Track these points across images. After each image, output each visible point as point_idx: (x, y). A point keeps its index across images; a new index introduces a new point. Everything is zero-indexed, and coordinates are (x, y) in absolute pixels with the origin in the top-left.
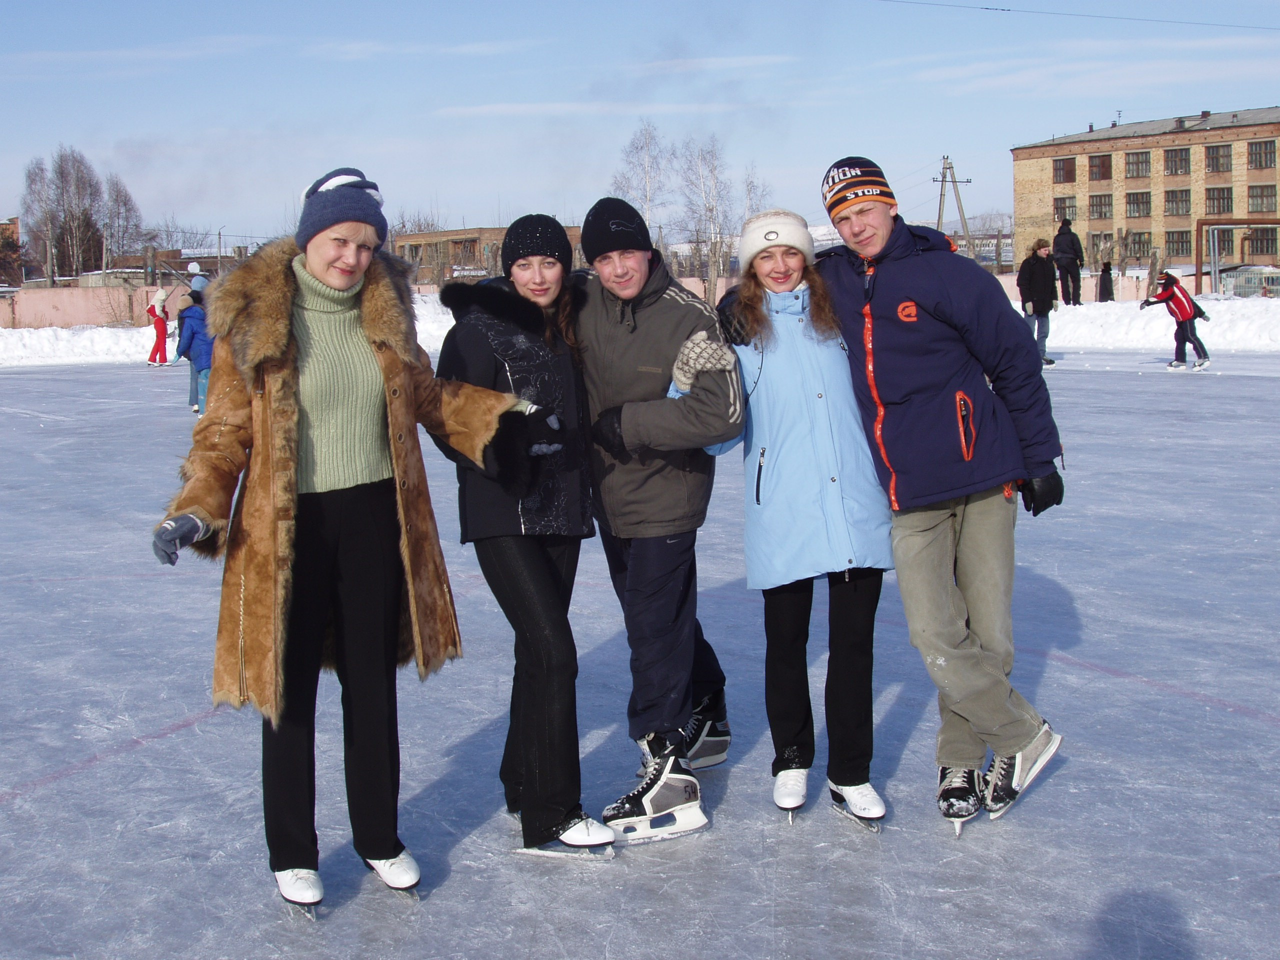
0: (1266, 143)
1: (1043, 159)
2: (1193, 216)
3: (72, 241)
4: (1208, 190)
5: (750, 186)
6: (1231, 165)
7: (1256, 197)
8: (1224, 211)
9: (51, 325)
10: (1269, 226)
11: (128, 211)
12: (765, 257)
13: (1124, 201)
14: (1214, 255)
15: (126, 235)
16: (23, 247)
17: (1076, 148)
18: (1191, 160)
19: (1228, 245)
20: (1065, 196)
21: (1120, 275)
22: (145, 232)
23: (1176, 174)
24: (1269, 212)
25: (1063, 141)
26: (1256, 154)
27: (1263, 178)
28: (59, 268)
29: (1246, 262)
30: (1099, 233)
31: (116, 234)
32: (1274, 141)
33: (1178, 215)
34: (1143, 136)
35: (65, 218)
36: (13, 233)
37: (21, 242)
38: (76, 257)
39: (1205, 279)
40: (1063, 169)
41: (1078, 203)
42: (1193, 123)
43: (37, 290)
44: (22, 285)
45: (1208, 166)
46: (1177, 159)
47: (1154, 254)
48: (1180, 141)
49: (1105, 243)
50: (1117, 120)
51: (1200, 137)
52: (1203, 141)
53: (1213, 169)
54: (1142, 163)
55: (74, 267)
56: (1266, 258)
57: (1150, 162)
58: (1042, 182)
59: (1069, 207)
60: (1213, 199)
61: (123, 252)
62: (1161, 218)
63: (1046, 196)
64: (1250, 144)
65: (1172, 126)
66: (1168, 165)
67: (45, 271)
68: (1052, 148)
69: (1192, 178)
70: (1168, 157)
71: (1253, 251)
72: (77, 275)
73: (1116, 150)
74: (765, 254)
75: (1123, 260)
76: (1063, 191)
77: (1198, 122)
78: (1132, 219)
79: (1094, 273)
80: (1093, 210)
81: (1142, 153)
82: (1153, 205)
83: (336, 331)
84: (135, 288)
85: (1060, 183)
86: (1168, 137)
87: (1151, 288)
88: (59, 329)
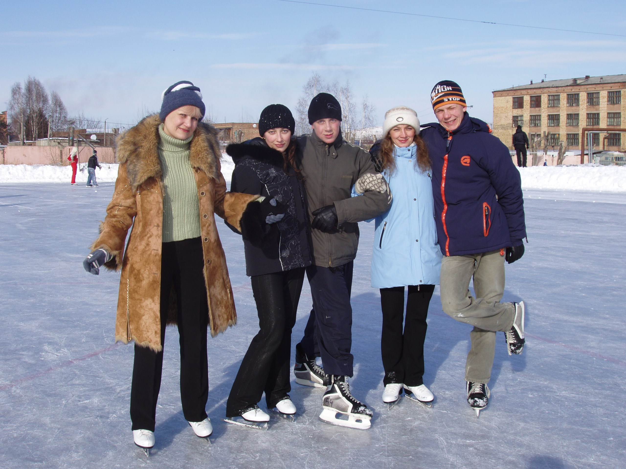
0: (616, 92)
1: (508, 97)
2: (580, 126)
3: (33, 123)
4: (588, 114)
5: (365, 106)
6: (599, 102)
7: (611, 118)
8: (595, 124)
9: (22, 164)
10: (617, 132)
11: (61, 109)
12: (396, 130)
13: (547, 118)
14: (590, 146)
15: (59, 121)
16: (9, 126)
17: (524, 92)
18: (580, 99)
19: (597, 141)
20: (518, 115)
21: (545, 154)
22: (69, 120)
23: (572, 106)
24: (617, 125)
25: (518, 88)
26: (611, 97)
27: (615, 109)
28: (26, 136)
29: (605, 149)
30: (534, 133)
31: (55, 121)
32: (620, 91)
33: (573, 126)
34: (557, 87)
35: (30, 112)
36: (4, 118)
37: (8, 123)
38: (34, 131)
39: (586, 157)
40: (517, 102)
41: (524, 119)
42: (581, 81)
43: (16, 147)
44: (8, 144)
45: (588, 102)
46: (573, 99)
47: (561, 144)
48: (575, 90)
49: (537, 138)
50: (544, 79)
51: (584, 88)
52: (586, 90)
53: (590, 104)
54: (556, 100)
55: (34, 136)
56: (615, 148)
57: (560, 100)
58: (507, 108)
59: (520, 121)
60: (590, 119)
61: (58, 130)
62: (565, 127)
63: (509, 114)
64: (609, 92)
65: (571, 82)
66: (569, 101)
67: (20, 138)
68: (512, 92)
69: (580, 108)
70: (569, 98)
71: (609, 144)
72: (35, 140)
73: (544, 93)
74: (396, 128)
75: (546, 147)
76: (517, 113)
77: (584, 81)
78: (551, 127)
79: (532, 153)
80: (532, 122)
81: (556, 95)
82: (561, 121)
83: (177, 162)
84: (63, 147)
85: (516, 108)
86: (569, 88)
87: (559, 161)
88: (27, 165)
